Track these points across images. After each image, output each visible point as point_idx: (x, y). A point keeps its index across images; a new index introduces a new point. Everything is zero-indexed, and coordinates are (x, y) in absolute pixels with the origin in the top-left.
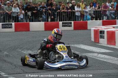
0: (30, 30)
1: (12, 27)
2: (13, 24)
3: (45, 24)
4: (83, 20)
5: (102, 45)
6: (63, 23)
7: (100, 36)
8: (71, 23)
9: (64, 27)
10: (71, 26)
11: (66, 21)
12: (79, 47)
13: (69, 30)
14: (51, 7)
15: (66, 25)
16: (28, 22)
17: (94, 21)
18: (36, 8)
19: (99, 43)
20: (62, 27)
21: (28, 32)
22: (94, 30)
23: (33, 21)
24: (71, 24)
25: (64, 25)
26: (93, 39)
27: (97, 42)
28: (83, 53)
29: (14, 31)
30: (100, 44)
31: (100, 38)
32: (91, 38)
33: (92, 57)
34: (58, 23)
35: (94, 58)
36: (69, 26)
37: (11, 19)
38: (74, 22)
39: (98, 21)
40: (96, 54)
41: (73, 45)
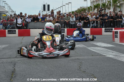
1: (65, 32)
2: (66, 29)
3: (91, 30)
6: (105, 29)
8: (112, 29)
14: (103, 17)
15: (108, 30)
18: (87, 19)
20: (105, 32)
29: (66, 35)
34: (102, 30)
36: (111, 32)
37: (68, 27)
38: (115, 29)
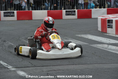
0: (33, 19)
1: (14, 15)
4: (87, 8)
5: (110, 35)
6: (66, 11)
7: (108, 25)
8: (75, 11)
9: (68, 15)
10: (75, 14)
11: (69, 9)
12: (87, 38)
13: (73, 19)
15: (70, 13)
16: (31, 11)
17: (98, 9)
19: (106, 33)
20: (66, 15)
21: (30, 21)
22: (102, 19)
23: (35, 10)
24: (74, 13)
25: (67, 13)
26: (100, 29)
27: (105, 31)
28: (92, 44)
29: (16, 19)
30: (108, 34)
31: (108, 28)
32: (97, 27)
33: (103, 49)
35: (105, 49)
38: (78, 11)
39: (102, 9)
40: (106, 46)
41: (79, 36)
